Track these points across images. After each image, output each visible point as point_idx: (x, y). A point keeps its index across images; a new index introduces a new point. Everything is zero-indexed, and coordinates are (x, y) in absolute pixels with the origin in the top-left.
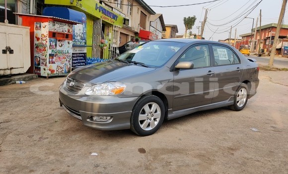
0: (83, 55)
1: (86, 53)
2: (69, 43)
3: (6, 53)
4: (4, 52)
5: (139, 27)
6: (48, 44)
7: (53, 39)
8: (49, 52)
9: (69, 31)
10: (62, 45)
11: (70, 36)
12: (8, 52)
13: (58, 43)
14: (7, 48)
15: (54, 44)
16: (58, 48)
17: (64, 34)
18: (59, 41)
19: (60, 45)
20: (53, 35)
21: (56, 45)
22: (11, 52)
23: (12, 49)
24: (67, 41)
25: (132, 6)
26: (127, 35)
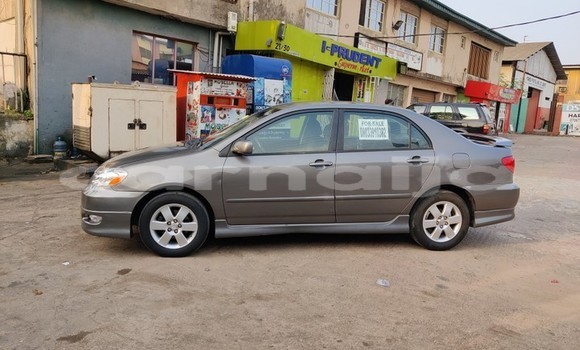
0: (283, 133)
1: (289, 130)
2: (238, 113)
3: (134, 128)
4: (131, 126)
5: (467, 75)
6: (199, 115)
7: (207, 107)
8: (201, 126)
9: (238, 94)
10: (225, 116)
11: (240, 102)
12: (137, 127)
13: (217, 113)
14: (135, 121)
15: (210, 114)
16: (218, 121)
17: (229, 99)
18: (220, 109)
19: (222, 116)
20: (209, 100)
21: (213, 116)
22: (143, 126)
23: (143, 122)
24: (235, 110)
25: (444, 34)
26: (435, 93)
